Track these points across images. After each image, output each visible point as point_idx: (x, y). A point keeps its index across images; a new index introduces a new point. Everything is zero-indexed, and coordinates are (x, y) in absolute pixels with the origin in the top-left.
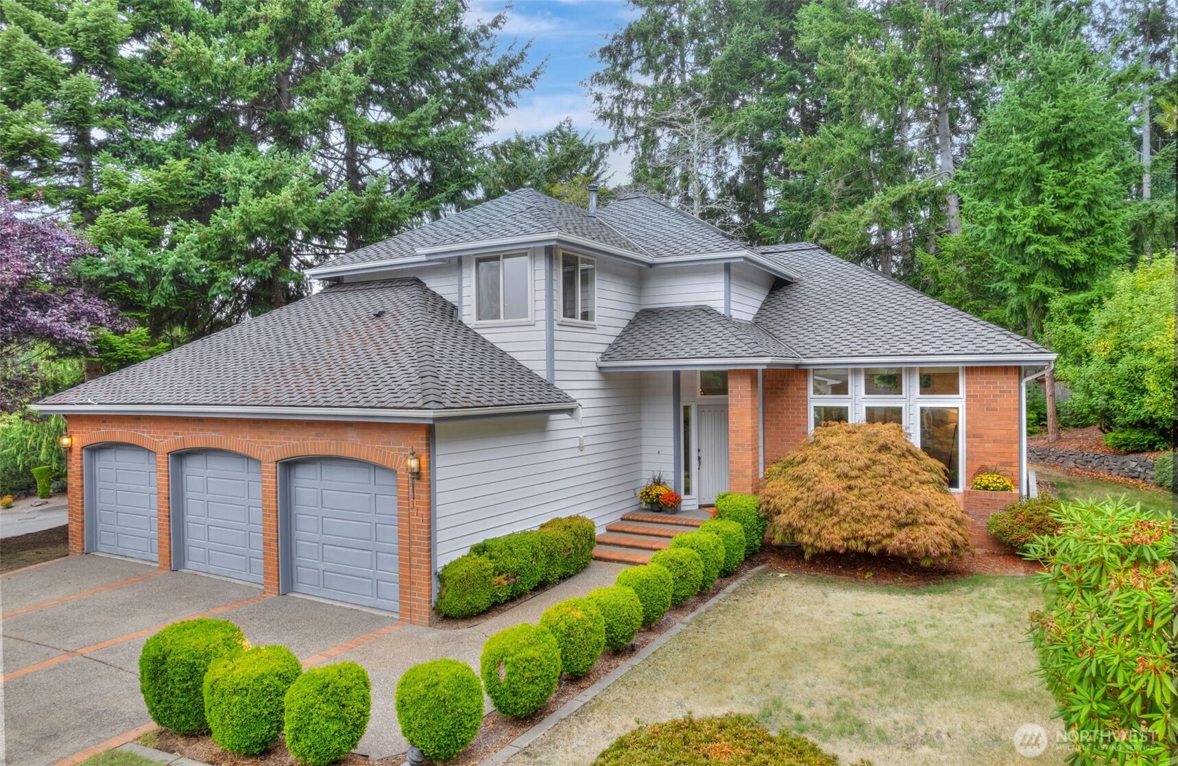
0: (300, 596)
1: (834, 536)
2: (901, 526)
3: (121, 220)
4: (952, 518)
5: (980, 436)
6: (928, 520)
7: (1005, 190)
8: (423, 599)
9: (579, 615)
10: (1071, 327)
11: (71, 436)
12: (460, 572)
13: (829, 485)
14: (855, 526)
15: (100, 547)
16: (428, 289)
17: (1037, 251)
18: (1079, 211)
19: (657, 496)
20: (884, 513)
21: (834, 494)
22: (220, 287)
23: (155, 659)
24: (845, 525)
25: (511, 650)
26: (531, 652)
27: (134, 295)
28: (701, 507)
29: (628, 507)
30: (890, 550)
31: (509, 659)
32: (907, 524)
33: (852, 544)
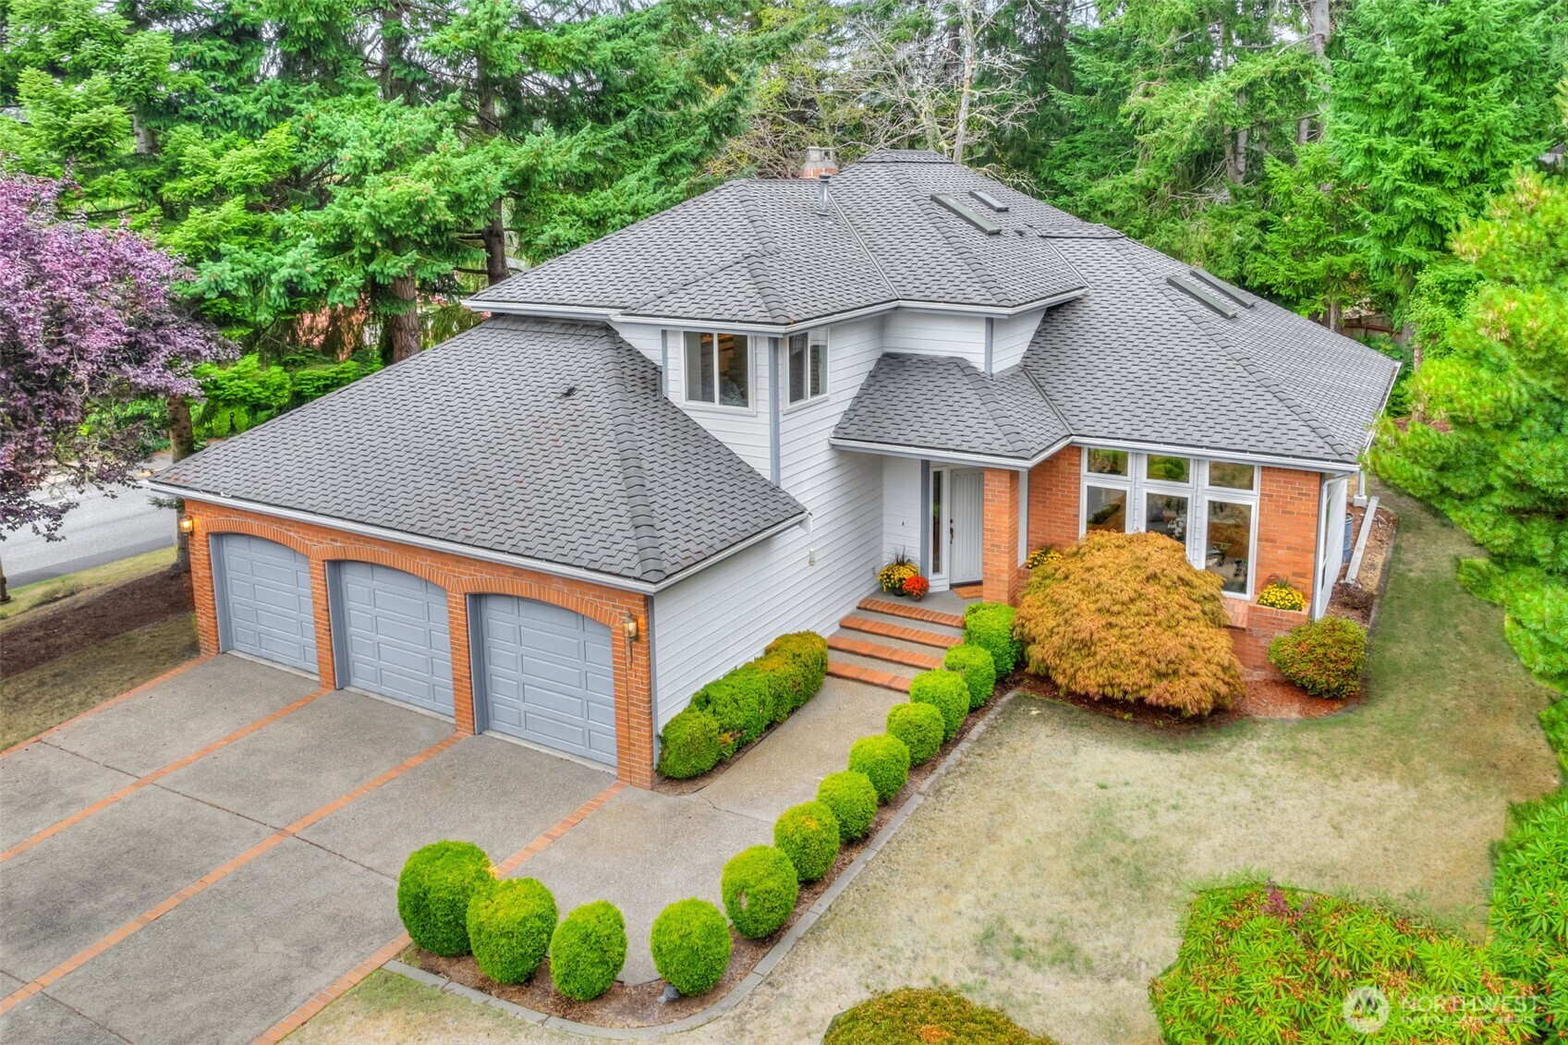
0: (498, 736)
1: (1091, 680)
2: (1161, 675)
3: (214, 219)
4: (1218, 664)
5: (1273, 541)
6: (1191, 670)
7: (1380, 106)
8: (644, 760)
9: (814, 825)
10: (1441, 311)
11: (191, 518)
12: (683, 734)
13: (1088, 623)
14: (1112, 673)
15: (237, 645)
16: (622, 341)
17: (1407, 207)
18: (1466, 154)
19: (900, 580)
20: (1144, 661)
21: (1092, 635)
22: (342, 294)
23: (417, 896)
24: (1102, 671)
25: (752, 883)
26: (770, 884)
27: (234, 309)
28: (952, 586)
29: (864, 590)
30: (1147, 701)
31: (750, 891)
32: (1165, 675)
33: (1108, 690)
